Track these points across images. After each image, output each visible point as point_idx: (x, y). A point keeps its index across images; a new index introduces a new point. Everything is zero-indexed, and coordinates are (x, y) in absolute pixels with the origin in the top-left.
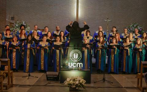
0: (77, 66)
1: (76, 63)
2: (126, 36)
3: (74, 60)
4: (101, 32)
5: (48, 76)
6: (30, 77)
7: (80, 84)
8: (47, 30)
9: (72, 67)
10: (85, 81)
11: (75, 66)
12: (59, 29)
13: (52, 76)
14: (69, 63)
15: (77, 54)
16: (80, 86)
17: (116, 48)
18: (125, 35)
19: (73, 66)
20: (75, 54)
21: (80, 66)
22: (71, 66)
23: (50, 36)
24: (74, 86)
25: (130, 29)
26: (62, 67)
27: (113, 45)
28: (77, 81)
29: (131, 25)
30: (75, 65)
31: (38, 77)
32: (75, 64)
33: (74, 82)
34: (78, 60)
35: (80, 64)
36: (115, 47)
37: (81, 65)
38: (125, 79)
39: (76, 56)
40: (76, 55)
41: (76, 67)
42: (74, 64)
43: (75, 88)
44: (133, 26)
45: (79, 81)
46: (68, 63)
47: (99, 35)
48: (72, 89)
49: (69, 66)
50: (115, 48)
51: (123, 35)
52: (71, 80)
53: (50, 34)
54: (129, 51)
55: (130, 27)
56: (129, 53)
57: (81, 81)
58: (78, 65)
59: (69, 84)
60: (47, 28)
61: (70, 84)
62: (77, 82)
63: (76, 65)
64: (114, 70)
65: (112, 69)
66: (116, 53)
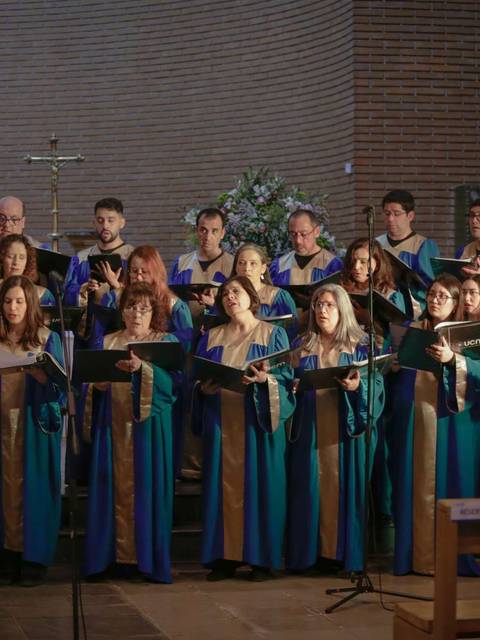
2: (213, 270)
17: (148, 369)
18: (204, 266)
29: (233, 192)
36: (137, 362)
38: (247, 628)
44: (250, 195)
50: (139, 372)
51: (189, 262)
55: (228, 205)
64: (139, 552)
65: (124, 541)
66: (146, 410)
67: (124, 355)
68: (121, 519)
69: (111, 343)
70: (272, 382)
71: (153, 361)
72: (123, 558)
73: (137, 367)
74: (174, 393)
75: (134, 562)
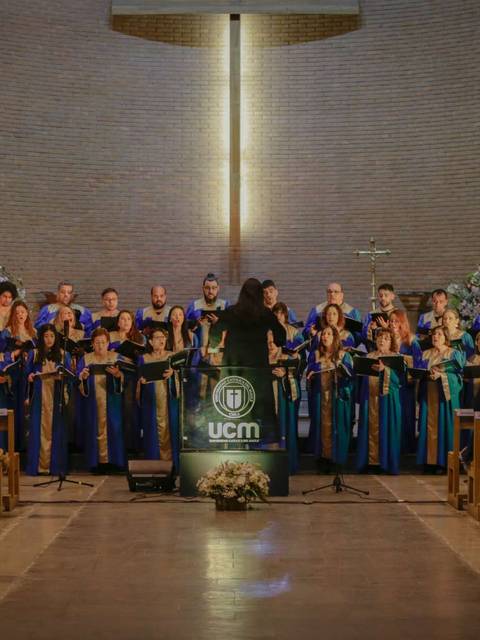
0: (240, 436)
1: (237, 423)
3: (227, 413)
4: (333, 310)
5: (134, 476)
6: (64, 484)
7: (252, 485)
8: (115, 303)
9: (223, 438)
10: (267, 477)
11: (233, 435)
12: (163, 300)
13: (151, 476)
14: (211, 425)
15: (239, 392)
16: (249, 493)
17: (388, 371)
19: (227, 435)
20: (232, 391)
21: (248, 435)
22: (219, 435)
23: (128, 328)
24: (232, 494)
25: (470, 290)
26: (185, 438)
27: (376, 358)
28: (240, 477)
30: (231, 430)
31: (92, 486)
32: (233, 426)
33: (232, 480)
34: (241, 413)
35: (249, 426)
36: (382, 367)
37: (253, 429)
39: (234, 400)
40: (234, 394)
41: (236, 438)
42: (230, 428)
43: (236, 498)
45: (248, 475)
46: (207, 425)
47: (325, 318)
48: (225, 504)
49: (211, 433)
50: (383, 372)
52: (220, 474)
53: (127, 322)
54: (445, 384)
55: (472, 282)
56: (446, 390)
57: (254, 477)
58: (244, 429)
59: (213, 487)
60: (112, 295)
61: (218, 487)
62: (241, 481)
63: (235, 430)
64: (381, 460)
65: (373, 453)
66: (386, 390)
67: (377, 362)
68: (371, 443)
69: (371, 356)
70: (444, 376)
71: (391, 367)
72: (372, 462)
73: (381, 369)
74: (400, 383)
75: (377, 464)
